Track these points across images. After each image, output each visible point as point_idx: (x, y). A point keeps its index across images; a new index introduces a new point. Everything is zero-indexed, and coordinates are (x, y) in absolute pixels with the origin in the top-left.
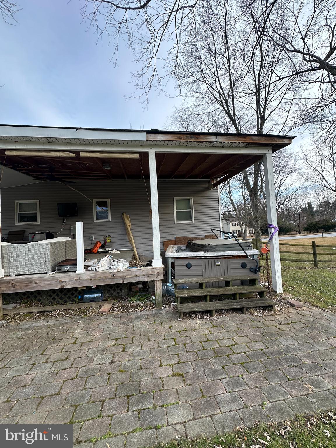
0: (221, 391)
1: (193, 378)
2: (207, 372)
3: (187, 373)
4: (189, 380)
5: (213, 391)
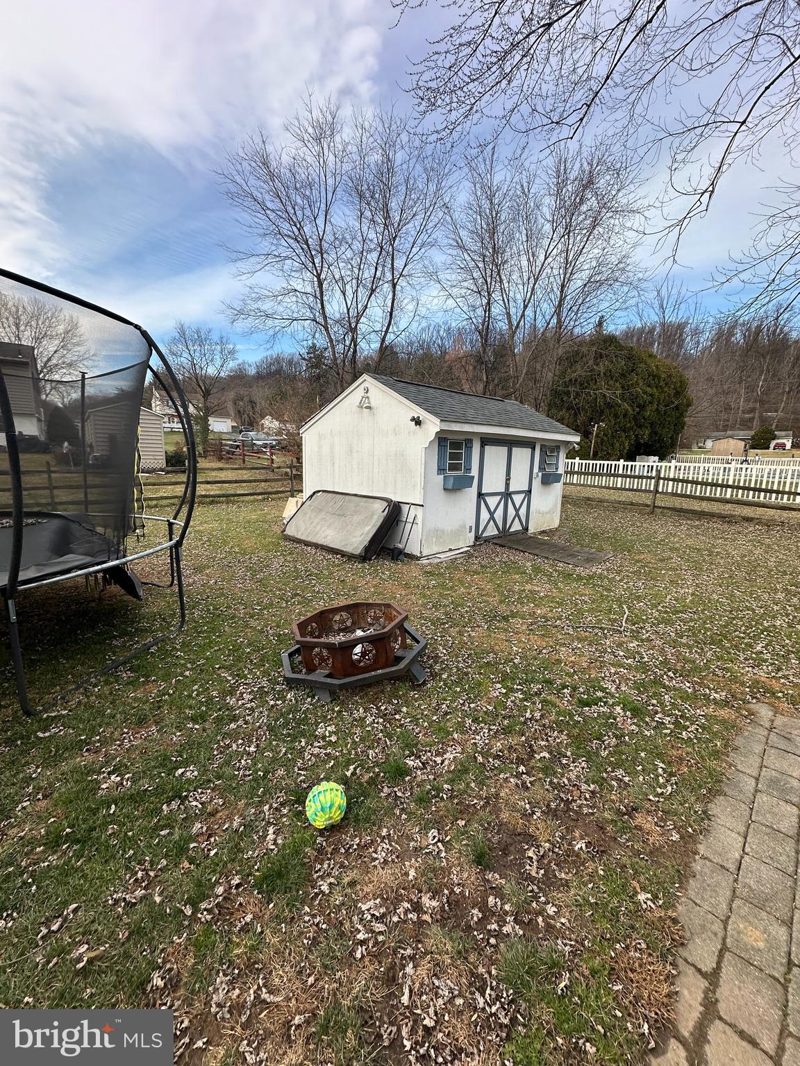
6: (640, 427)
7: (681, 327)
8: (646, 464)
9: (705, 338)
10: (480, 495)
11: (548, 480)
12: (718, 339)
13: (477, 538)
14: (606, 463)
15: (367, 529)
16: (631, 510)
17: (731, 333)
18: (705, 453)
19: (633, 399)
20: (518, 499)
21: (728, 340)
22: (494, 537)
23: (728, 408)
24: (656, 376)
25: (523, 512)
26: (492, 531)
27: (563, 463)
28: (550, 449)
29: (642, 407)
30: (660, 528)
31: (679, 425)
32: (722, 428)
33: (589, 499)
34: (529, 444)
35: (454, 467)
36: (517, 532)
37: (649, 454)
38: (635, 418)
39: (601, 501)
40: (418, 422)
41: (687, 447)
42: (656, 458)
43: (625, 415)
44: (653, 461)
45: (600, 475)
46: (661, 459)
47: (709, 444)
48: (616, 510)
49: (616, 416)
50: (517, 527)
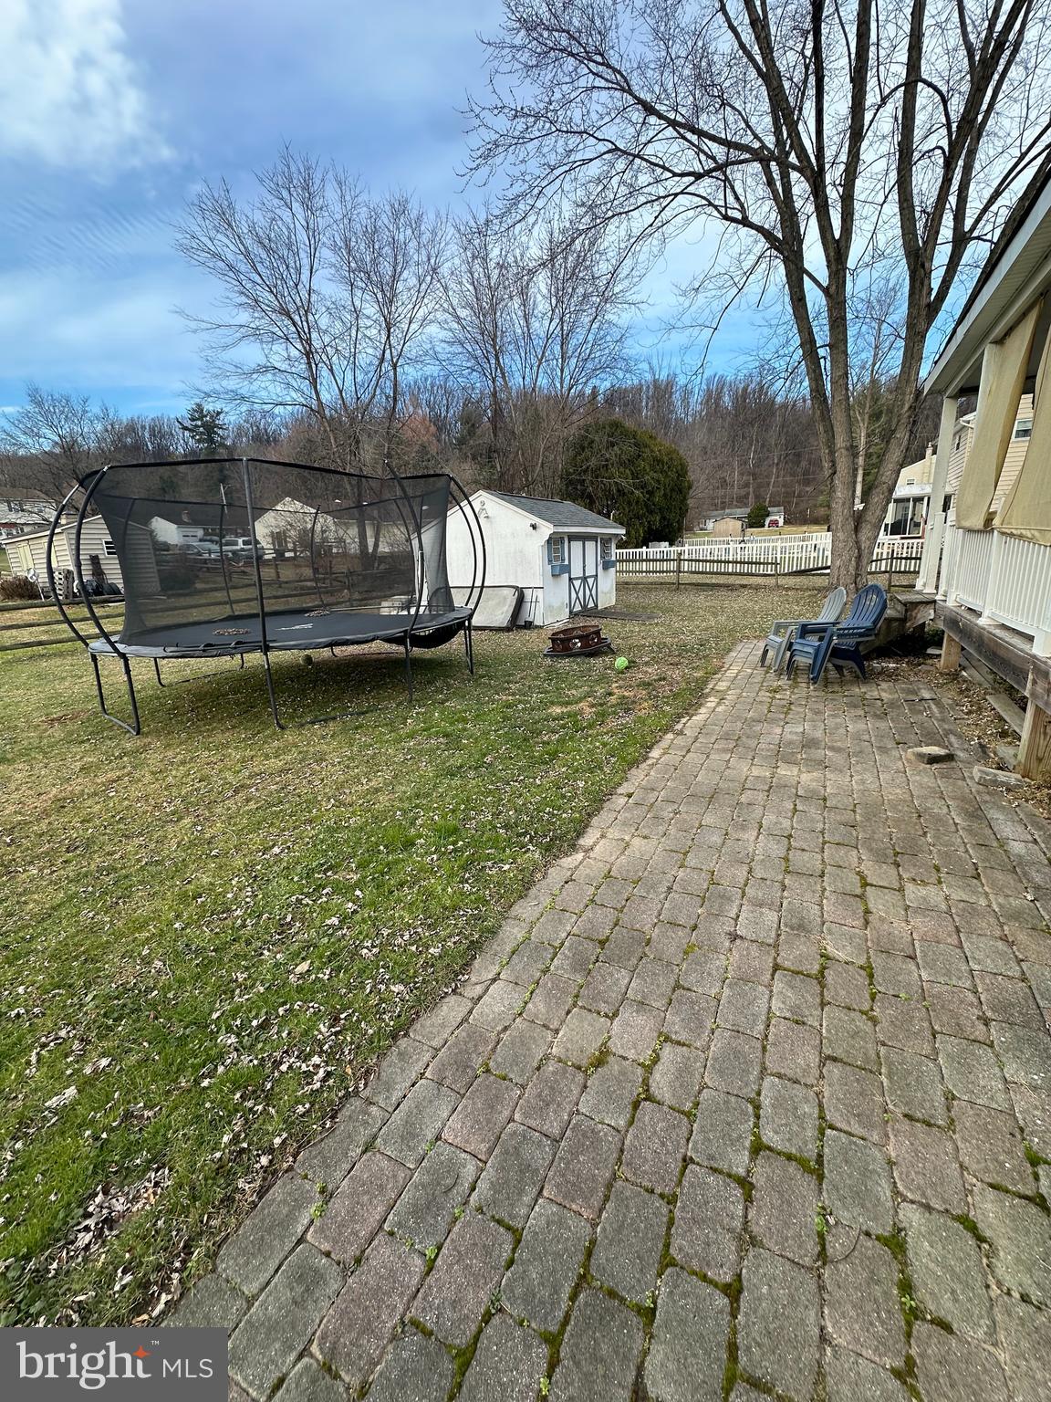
0: (455, 1122)
1: (552, 1088)
2: (540, 1144)
3: (585, 1087)
4: (554, 1073)
5: (474, 1103)
6: (651, 512)
7: (670, 384)
8: (658, 550)
9: (696, 399)
10: (570, 579)
11: (607, 566)
12: (707, 401)
13: (571, 612)
14: (624, 551)
15: (505, 609)
16: (661, 589)
17: (719, 397)
18: (708, 535)
19: (643, 486)
20: (591, 581)
21: (717, 405)
22: (580, 612)
23: (724, 483)
24: (659, 461)
25: (594, 592)
26: (578, 608)
27: (615, 552)
28: (605, 541)
29: (651, 493)
30: (686, 599)
31: (683, 511)
32: (721, 506)
33: (627, 583)
34: (593, 537)
35: (556, 558)
36: (592, 608)
37: (660, 541)
38: (646, 505)
39: (637, 584)
40: (534, 527)
41: (690, 529)
42: (667, 543)
43: (637, 502)
44: (664, 546)
45: (633, 561)
46: (671, 545)
47: (710, 525)
48: (650, 590)
49: (629, 503)
50: (591, 605)
